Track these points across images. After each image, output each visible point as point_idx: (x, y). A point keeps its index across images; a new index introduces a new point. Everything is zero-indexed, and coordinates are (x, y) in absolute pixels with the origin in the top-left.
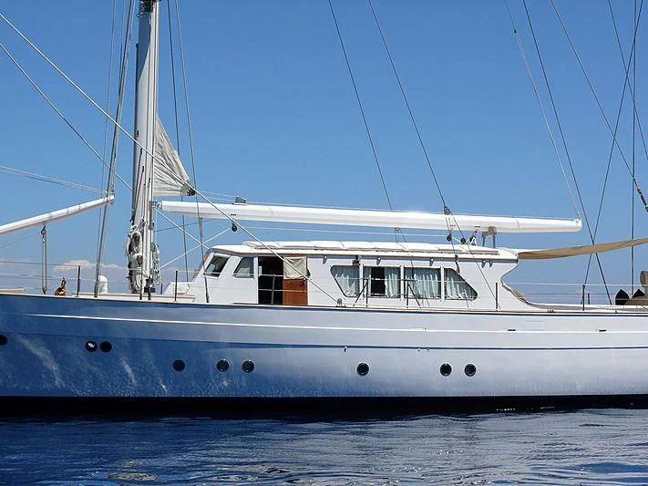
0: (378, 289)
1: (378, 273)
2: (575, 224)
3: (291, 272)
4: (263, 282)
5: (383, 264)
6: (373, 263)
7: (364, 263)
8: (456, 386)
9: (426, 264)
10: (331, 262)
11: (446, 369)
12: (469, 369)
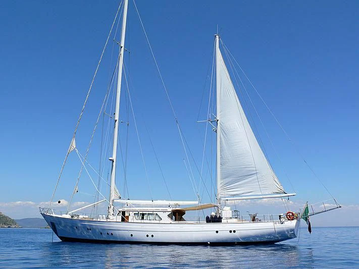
0: (143, 218)
1: (143, 215)
2: (197, 202)
3: (127, 214)
4: (122, 218)
5: (144, 212)
6: (142, 212)
7: (140, 212)
8: (149, 239)
9: (152, 213)
10: (134, 212)
11: (147, 236)
12: (152, 236)
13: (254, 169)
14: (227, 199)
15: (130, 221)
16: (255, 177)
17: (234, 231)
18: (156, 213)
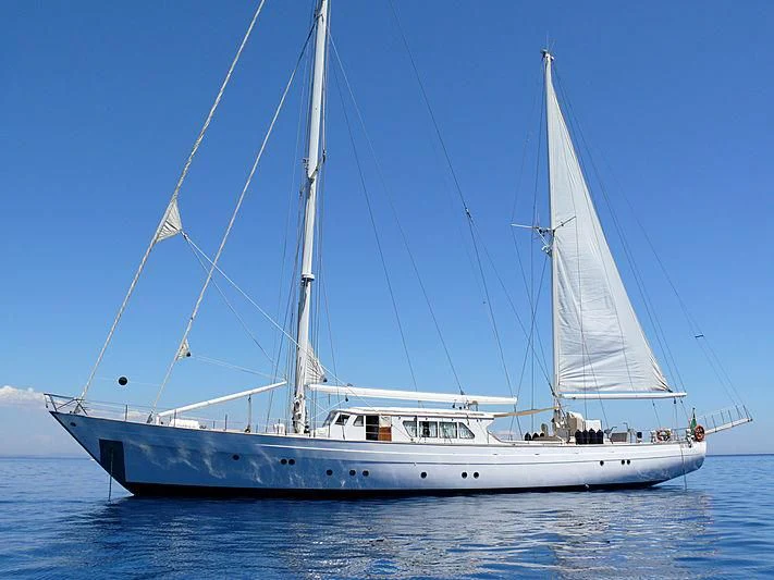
0: (426, 434)
1: (426, 424)
2: (513, 400)
3: (383, 424)
4: (368, 429)
5: (429, 420)
6: (424, 420)
7: (419, 419)
8: (470, 483)
9: (450, 420)
10: (403, 419)
11: (464, 475)
12: (476, 475)
13: (620, 340)
14: (574, 395)
15: (393, 440)
16: (620, 356)
17: (629, 462)
18: (460, 421)
